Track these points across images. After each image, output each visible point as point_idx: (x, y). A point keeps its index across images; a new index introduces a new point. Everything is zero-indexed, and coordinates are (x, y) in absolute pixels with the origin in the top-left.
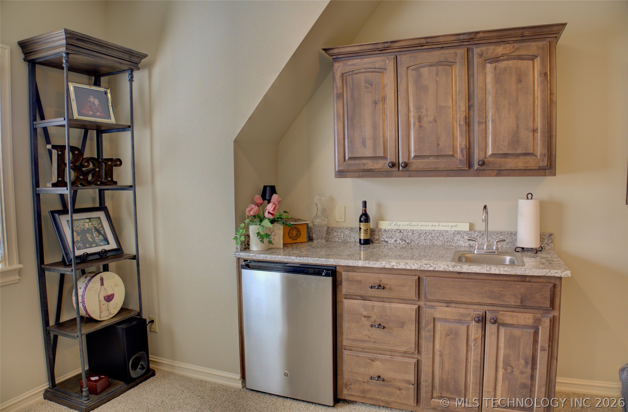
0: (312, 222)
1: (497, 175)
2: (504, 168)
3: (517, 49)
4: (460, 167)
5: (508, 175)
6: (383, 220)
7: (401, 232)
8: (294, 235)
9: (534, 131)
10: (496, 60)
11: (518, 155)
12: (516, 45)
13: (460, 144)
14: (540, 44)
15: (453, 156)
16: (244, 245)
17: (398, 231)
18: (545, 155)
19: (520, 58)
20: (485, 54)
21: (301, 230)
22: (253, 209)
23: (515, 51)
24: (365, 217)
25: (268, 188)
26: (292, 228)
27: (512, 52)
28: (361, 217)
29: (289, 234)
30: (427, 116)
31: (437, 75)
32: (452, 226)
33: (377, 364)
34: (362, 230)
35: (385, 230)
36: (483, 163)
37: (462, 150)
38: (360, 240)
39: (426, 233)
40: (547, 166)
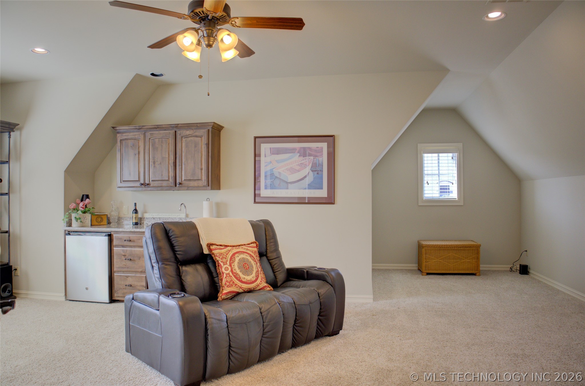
0: (110, 214)
1: (187, 190)
2: (189, 186)
3: (195, 132)
4: (171, 185)
5: (192, 190)
6: (146, 213)
7: (154, 219)
8: (99, 221)
9: (201, 169)
10: (187, 137)
11: (195, 180)
12: (195, 131)
13: (171, 175)
14: (204, 130)
15: (168, 180)
16: (68, 224)
17: (153, 218)
18: (206, 180)
19: (196, 136)
20: (182, 134)
21: (103, 218)
22: (73, 205)
23: (194, 133)
24: (136, 211)
25: (85, 196)
26: (98, 217)
27: (193, 134)
28: (133, 211)
29: (96, 220)
30: (157, 161)
31: (162, 143)
32: (178, 215)
33: (129, 279)
34: (134, 217)
35: (147, 218)
36: (180, 184)
37: (172, 178)
38: (133, 223)
39: (166, 219)
40: (207, 185)
